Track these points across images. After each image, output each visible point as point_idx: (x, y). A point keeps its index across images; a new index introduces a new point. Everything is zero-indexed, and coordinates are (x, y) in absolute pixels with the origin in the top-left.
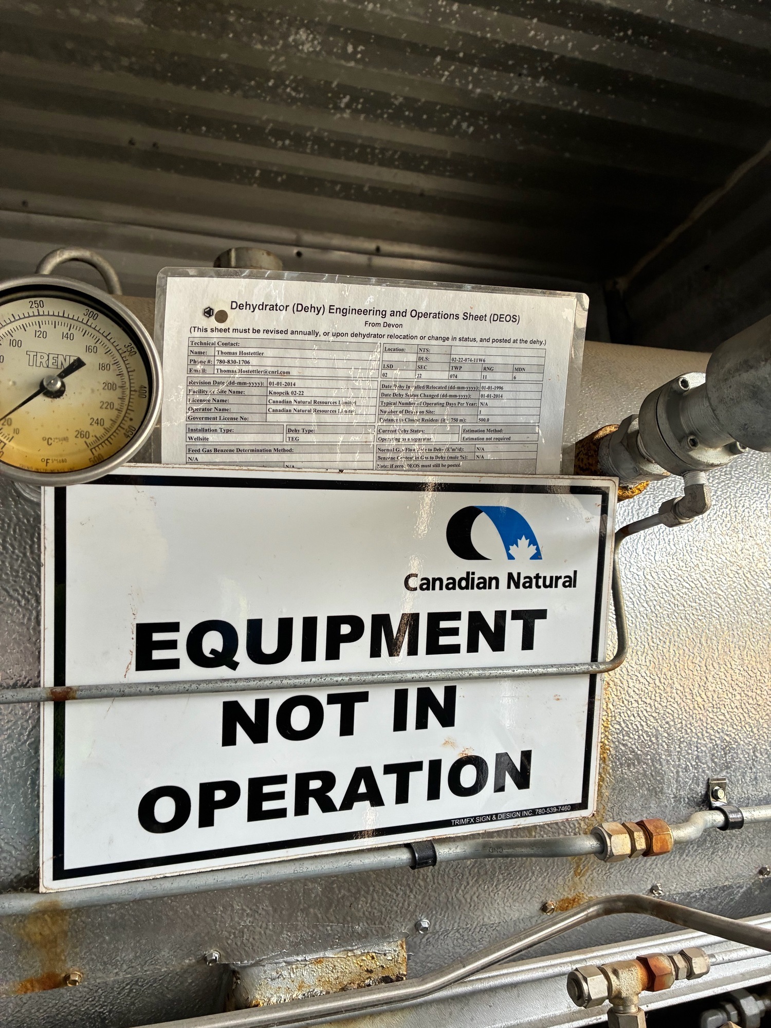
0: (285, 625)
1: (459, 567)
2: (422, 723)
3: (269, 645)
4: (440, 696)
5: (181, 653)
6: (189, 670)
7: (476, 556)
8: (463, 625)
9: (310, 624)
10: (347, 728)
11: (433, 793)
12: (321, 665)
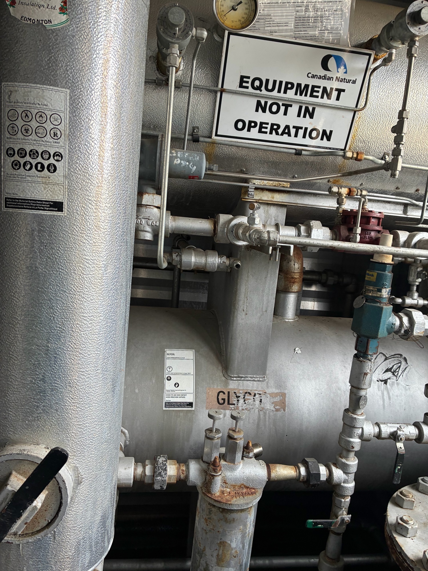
0: (275, 82)
1: (323, 73)
2: (305, 116)
3: (270, 87)
4: (311, 109)
5: (249, 85)
6: (250, 90)
7: (328, 70)
8: (321, 90)
9: (281, 82)
10: (285, 114)
11: (304, 137)
12: (282, 95)
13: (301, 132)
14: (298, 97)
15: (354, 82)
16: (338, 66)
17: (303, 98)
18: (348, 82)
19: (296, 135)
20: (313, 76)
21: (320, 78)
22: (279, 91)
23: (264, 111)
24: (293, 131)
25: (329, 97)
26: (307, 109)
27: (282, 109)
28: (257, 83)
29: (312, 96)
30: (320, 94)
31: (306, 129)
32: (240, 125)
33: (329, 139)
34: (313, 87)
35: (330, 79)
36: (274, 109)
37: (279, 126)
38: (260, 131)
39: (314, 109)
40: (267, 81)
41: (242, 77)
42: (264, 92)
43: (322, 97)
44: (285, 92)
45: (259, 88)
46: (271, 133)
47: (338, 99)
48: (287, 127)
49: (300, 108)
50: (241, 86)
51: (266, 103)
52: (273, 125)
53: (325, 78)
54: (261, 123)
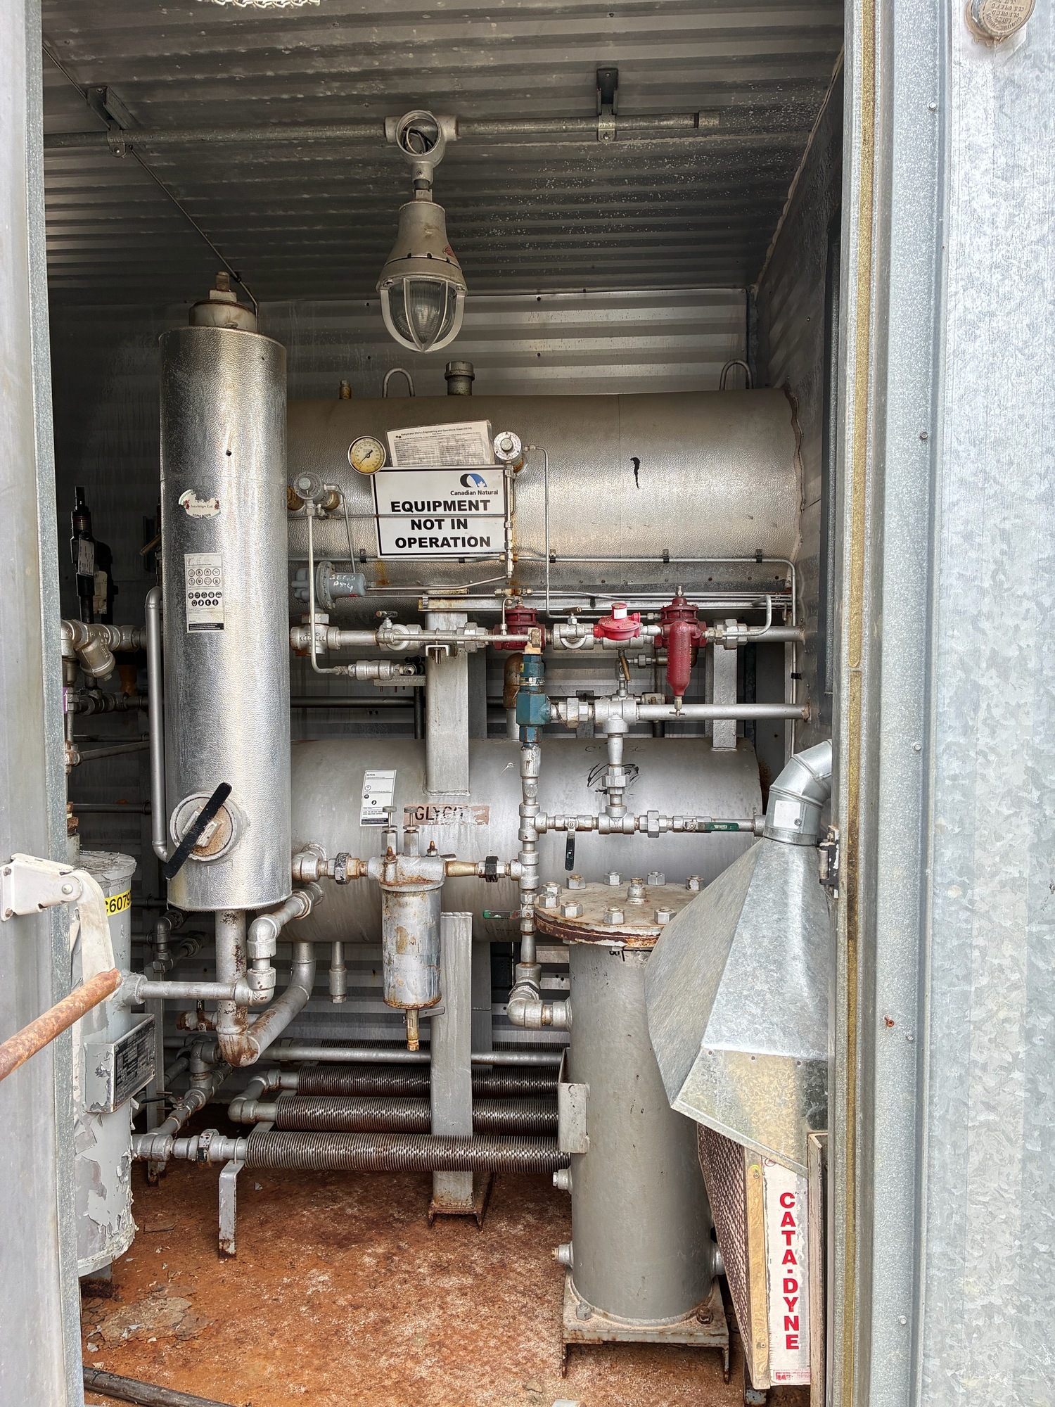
1: (465, 489)
2: (459, 528)
5: (401, 508)
6: (403, 512)
7: (468, 486)
9: (429, 503)
10: (440, 527)
11: (464, 545)
12: (432, 512)
13: (459, 542)
14: (448, 512)
15: (496, 493)
16: (477, 482)
17: (452, 512)
18: (491, 493)
19: (456, 545)
20: (457, 494)
21: (463, 494)
22: (429, 510)
23: (420, 528)
24: (452, 542)
25: (477, 508)
26: (459, 521)
27: (436, 524)
28: (407, 506)
29: (460, 509)
30: (467, 507)
31: (463, 539)
32: (401, 543)
33: (488, 544)
34: (459, 502)
35: (472, 493)
36: (429, 524)
37: (437, 540)
38: (421, 546)
39: (465, 520)
40: (416, 503)
41: (393, 503)
42: (415, 512)
43: (470, 509)
44: (435, 510)
45: (410, 510)
46: (431, 546)
47: (485, 509)
48: (445, 539)
49: (453, 521)
50: (393, 510)
51: (420, 521)
52: (431, 539)
53: (467, 493)
54: (420, 539)
